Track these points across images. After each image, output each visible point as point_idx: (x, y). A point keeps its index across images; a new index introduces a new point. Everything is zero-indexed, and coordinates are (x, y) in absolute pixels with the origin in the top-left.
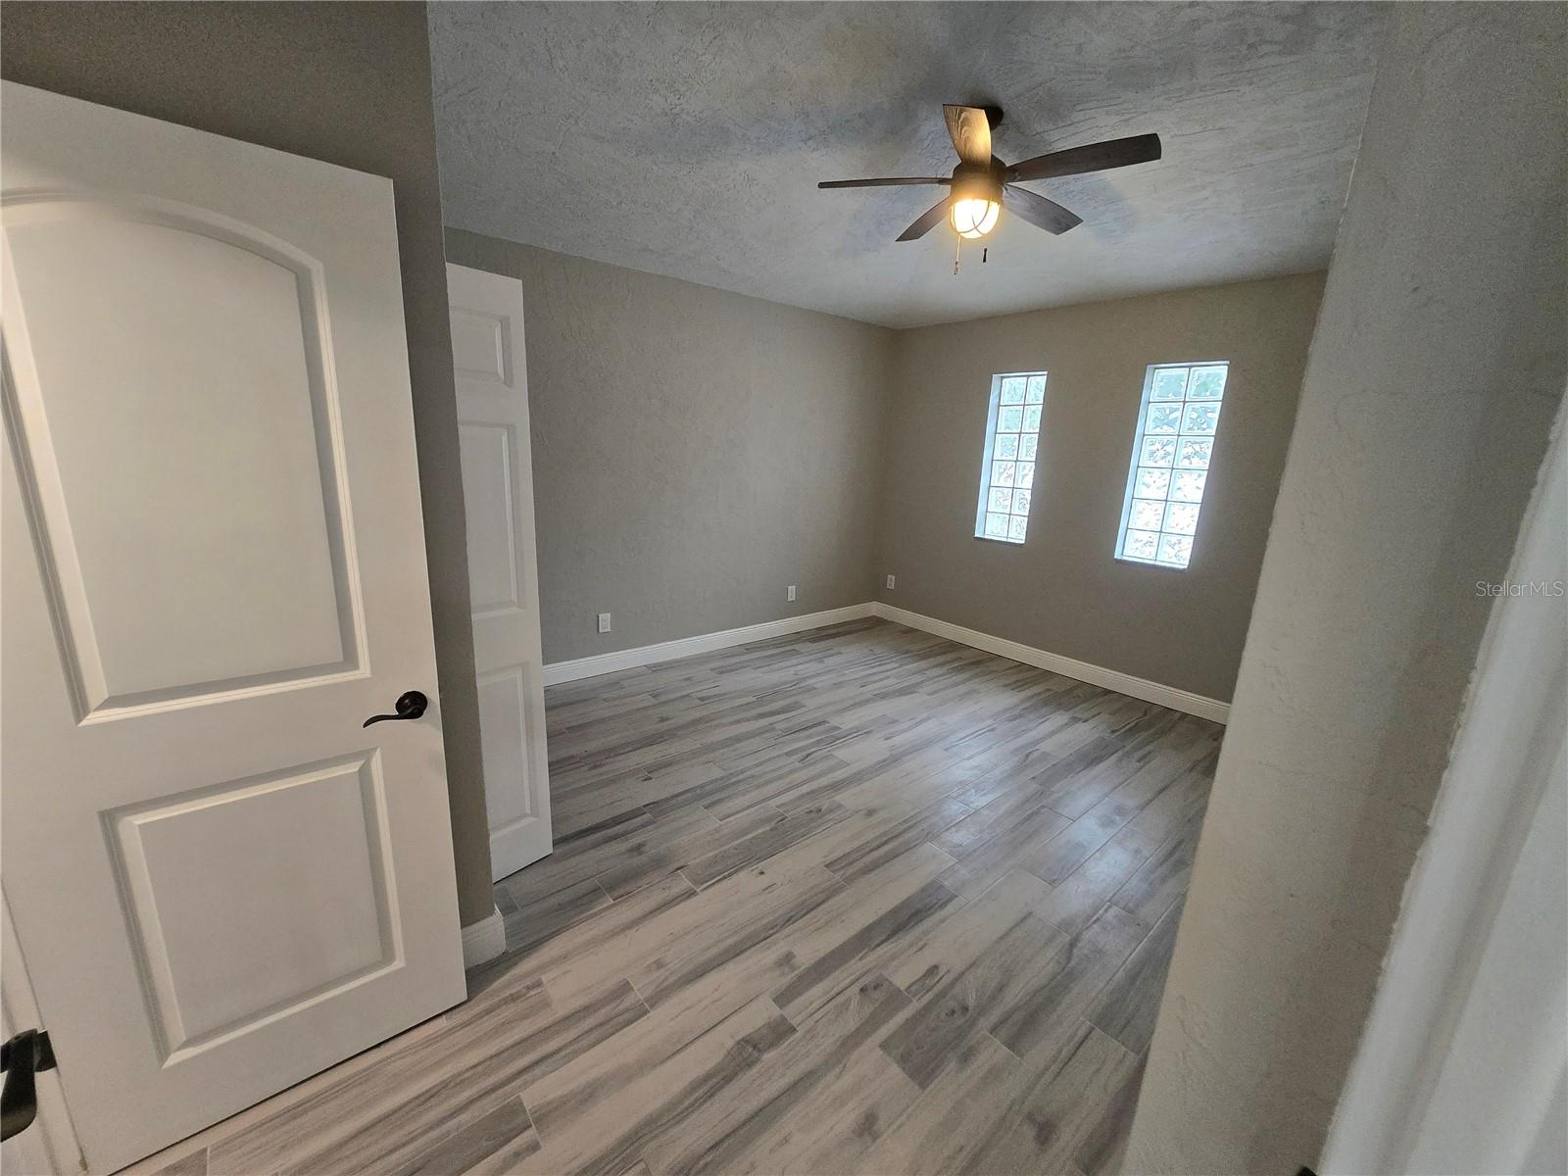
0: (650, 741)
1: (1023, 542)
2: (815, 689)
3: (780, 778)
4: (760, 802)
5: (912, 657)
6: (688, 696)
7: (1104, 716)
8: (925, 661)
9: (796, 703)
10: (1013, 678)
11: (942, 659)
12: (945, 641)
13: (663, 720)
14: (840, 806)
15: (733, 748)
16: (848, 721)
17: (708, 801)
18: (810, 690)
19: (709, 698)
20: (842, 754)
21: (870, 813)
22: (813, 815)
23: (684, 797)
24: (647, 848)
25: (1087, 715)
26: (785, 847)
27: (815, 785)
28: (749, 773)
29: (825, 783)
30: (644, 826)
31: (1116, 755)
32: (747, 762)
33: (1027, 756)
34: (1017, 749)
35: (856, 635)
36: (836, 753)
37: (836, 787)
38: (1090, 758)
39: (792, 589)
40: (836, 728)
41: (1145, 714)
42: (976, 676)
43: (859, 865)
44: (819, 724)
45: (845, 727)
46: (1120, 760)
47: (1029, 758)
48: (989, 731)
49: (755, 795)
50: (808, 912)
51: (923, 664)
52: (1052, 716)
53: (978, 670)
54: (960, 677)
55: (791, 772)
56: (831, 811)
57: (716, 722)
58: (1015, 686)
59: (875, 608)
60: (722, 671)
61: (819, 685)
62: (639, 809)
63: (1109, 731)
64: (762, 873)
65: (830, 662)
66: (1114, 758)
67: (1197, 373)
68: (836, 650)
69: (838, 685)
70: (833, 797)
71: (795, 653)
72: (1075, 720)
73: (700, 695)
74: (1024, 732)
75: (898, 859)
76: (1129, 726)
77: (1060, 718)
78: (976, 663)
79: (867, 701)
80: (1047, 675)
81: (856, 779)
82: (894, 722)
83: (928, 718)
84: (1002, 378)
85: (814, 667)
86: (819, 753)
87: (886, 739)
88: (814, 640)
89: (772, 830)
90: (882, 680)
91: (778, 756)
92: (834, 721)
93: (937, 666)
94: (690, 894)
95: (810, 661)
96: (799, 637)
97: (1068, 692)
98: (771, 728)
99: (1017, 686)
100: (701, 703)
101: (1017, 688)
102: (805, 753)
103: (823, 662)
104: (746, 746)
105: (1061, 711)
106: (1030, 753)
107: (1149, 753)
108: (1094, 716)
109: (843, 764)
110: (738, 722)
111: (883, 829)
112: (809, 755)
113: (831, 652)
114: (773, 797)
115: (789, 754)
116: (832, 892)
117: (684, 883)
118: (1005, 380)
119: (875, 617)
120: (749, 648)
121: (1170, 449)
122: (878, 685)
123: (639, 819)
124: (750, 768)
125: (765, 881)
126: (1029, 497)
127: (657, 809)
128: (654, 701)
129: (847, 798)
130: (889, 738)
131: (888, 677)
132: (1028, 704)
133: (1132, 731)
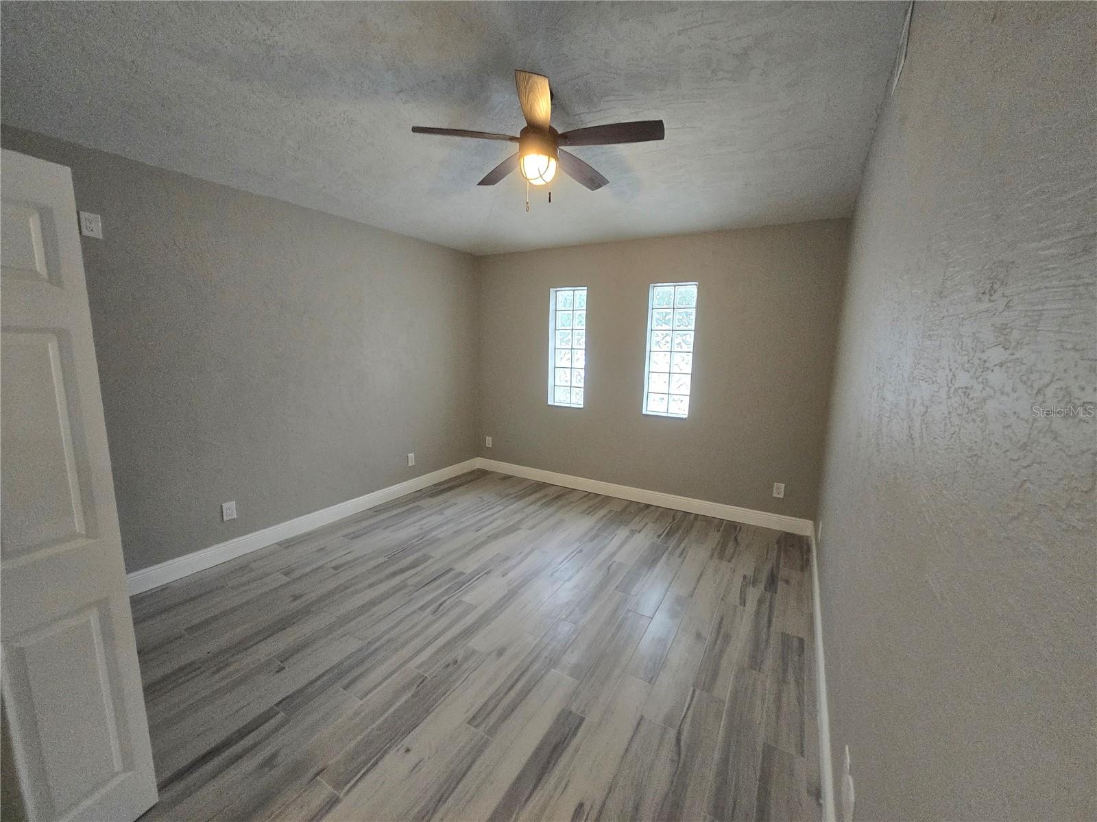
0: (283, 624)
1: (582, 406)
2: (439, 539)
3: (417, 635)
4: (399, 667)
5: (513, 498)
6: (321, 567)
7: (650, 525)
8: (523, 501)
9: (424, 555)
10: (585, 507)
11: (533, 498)
12: (533, 482)
13: (295, 598)
14: (474, 652)
15: (370, 613)
16: (469, 566)
17: (345, 681)
18: (436, 540)
19: (342, 566)
20: (468, 598)
21: (501, 652)
22: (450, 669)
23: (319, 682)
24: (279, 759)
25: (638, 528)
26: (428, 711)
27: (449, 635)
28: (387, 637)
29: (458, 631)
30: (277, 729)
31: (665, 555)
32: (383, 626)
33: (609, 569)
34: (601, 565)
35: (466, 486)
36: (464, 599)
37: (468, 632)
38: (650, 561)
39: (411, 455)
40: (462, 573)
41: (674, 520)
42: (561, 507)
43: (499, 711)
44: (448, 572)
45: (468, 571)
46: (668, 559)
47: (611, 570)
48: (579, 552)
49: (395, 660)
50: (458, 783)
51: (521, 503)
52: (618, 532)
53: (560, 503)
54: (551, 510)
55: (427, 627)
56: (466, 659)
57: (352, 589)
58: (588, 511)
59: (479, 463)
60: (355, 537)
61: (440, 536)
62: (272, 708)
63: (656, 537)
64: (408, 750)
65: (449, 512)
66: (664, 558)
67: (679, 290)
68: (453, 501)
69: (457, 533)
70: (466, 644)
71: (419, 508)
72: (633, 532)
73: (333, 564)
74: (602, 549)
75: (531, 694)
76: (666, 531)
77: (623, 533)
78: (559, 497)
79: (483, 544)
80: (607, 499)
81: (485, 619)
82: (507, 558)
83: (533, 550)
84: (557, 291)
85: (435, 520)
86: (450, 601)
87: (503, 576)
88: (432, 495)
89: (413, 696)
90: (491, 523)
91: (413, 613)
92: (458, 567)
93: (532, 504)
94: (333, 802)
95: (431, 515)
96: (421, 494)
97: (624, 510)
98: (403, 586)
99: (590, 511)
100: (336, 572)
101: (591, 512)
102: (436, 605)
103: (442, 514)
104: (380, 610)
105: (622, 527)
106: (610, 566)
107: (684, 549)
108: (644, 527)
109: (472, 608)
110: (371, 586)
111: (513, 666)
112: (440, 605)
113: (447, 504)
114: (411, 658)
115: (422, 608)
116: (478, 751)
117: (325, 790)
118: (558, 293)
119: (478, 469)
120: (377, 510)
121: (669, 339)
122: (490, 527)
123: (272, 721)
124: (386, 632)
125: (412, 758)
126: (583, 375)
127: (292, 704)
128: (287, 579)
129: (478, 642)
130: (506, 574)
131: (496, 519)
132: (600, 525)
133: (670, 534)
